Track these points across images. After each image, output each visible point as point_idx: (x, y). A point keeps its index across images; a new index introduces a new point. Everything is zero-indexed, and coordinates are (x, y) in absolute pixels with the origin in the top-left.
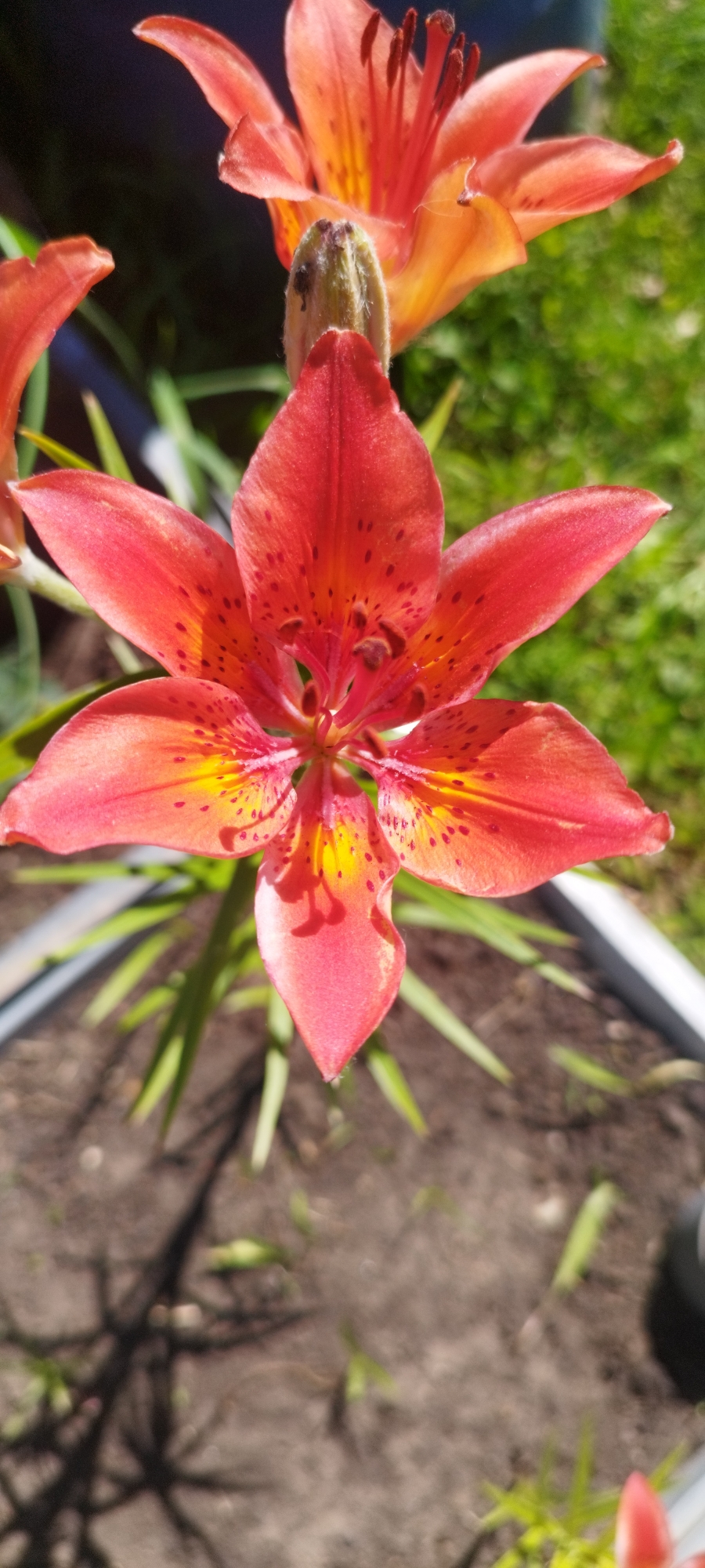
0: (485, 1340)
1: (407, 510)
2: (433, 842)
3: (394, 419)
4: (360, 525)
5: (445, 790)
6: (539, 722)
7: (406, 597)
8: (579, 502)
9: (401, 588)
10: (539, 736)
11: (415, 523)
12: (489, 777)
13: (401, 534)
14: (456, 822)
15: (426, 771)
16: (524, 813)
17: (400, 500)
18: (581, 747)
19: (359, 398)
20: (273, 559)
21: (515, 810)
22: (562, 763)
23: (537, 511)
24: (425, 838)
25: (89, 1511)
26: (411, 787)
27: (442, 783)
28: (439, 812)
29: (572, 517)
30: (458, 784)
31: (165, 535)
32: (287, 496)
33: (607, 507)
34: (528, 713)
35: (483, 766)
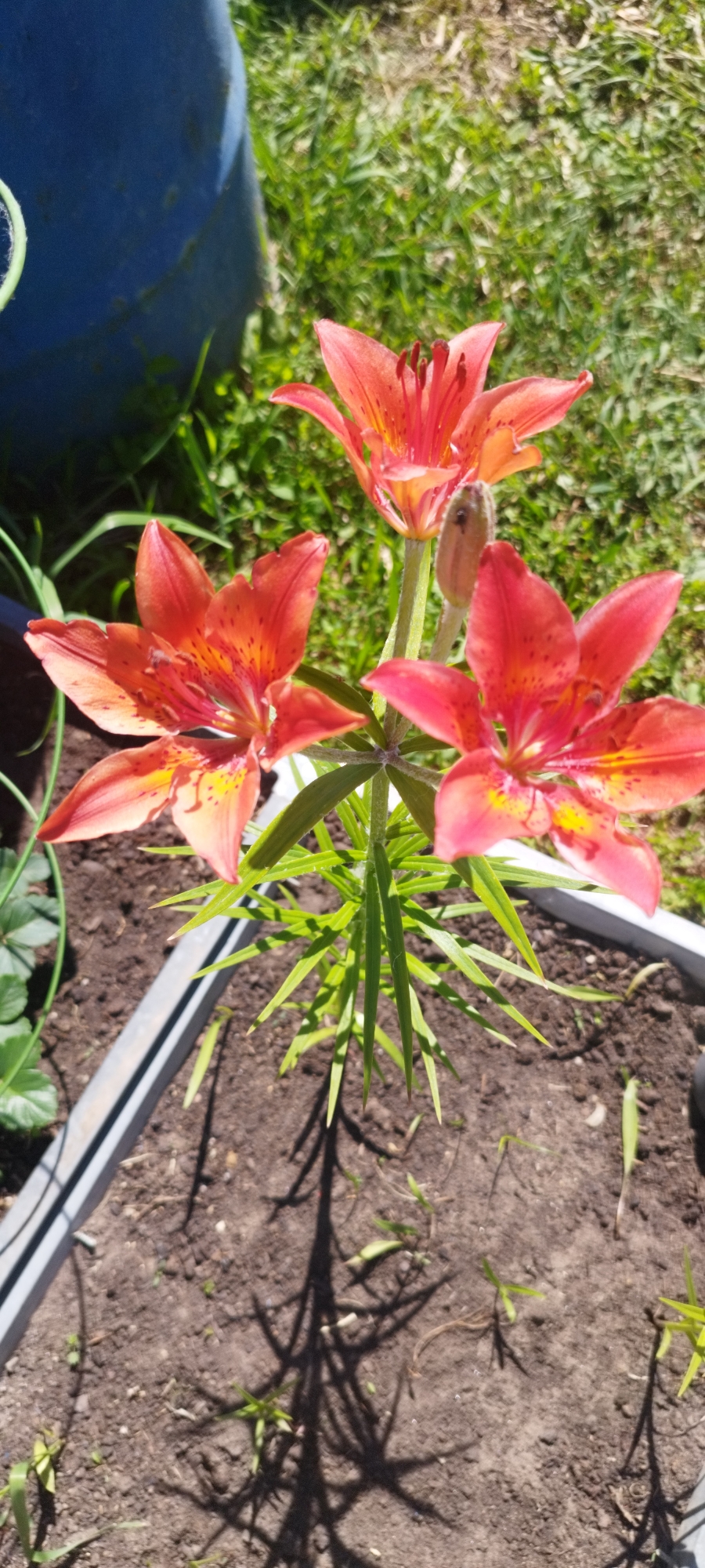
0: (589, 1234)
1: (550, 624)
2: (622, 793)
3: (530, 579)
4: (525, 640)
5: (614, 764)
6: (658, 709)
7: (559, 668)
8: (633, 589)
9: (555, 665)
10: (660, 716)
11: (556, 629)
12: (639, 747)
13: (550, 637)
14: (630, 778)
15: (597, 758)
16: (672, 758)
17: (545, 620)
18: (688, 713)
19: (510, 575)
20: (490, 673)
21: (665, 758)
22: (681, 724)
23: (612, 601)
24: (616, 793)
25: (331, 1519)
26: (589, 770)
27: (609, 761)
28: (615, 777)
29: (632, 597)
30: (621, 758)
31: (432, 680)
32: (489, 638)
33: (648, 587)
34: (648, 707)
35: (631, 744)
